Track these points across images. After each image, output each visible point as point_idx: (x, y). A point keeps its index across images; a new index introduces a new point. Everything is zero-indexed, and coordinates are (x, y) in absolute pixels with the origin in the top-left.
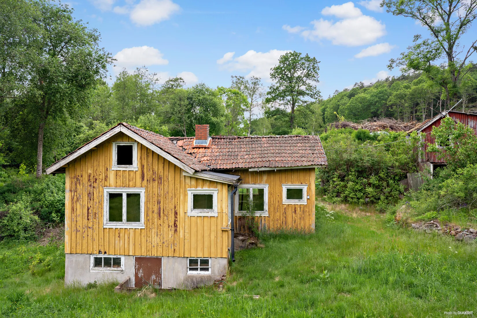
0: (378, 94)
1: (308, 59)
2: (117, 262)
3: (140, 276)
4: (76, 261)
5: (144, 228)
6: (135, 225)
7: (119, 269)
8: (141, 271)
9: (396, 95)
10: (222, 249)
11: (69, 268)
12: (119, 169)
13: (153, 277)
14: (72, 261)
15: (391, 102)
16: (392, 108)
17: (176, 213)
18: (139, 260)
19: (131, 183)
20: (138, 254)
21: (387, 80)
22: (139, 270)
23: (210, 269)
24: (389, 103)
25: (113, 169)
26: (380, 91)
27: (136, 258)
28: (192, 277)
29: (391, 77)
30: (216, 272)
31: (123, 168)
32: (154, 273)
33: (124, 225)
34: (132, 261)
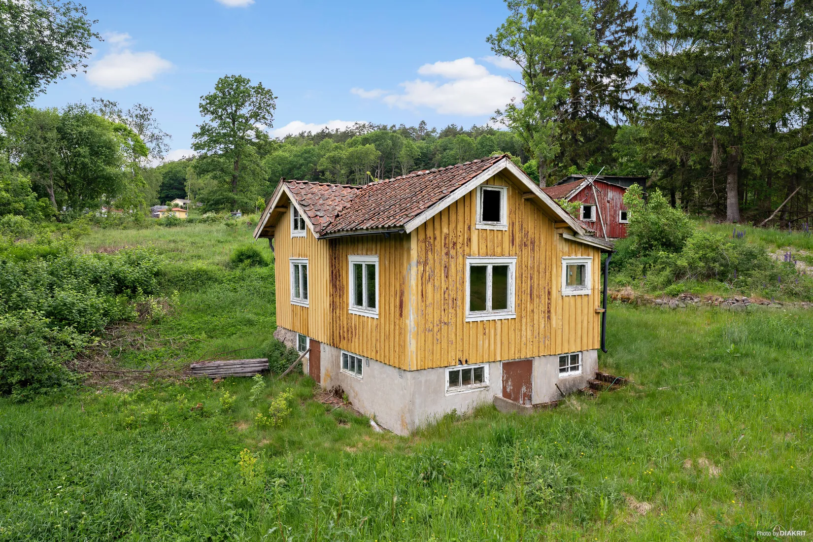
0: (302, 154)
1: (259, 90)
2: (479, 375)
3: (508, 390)
4: (426, 381)
5: (514, 317)
6: (504, 314)
7: (483, 384)
8: (510, 383)
9: (329, 157)
10: (593, 337)
11: (417, 396)
12: (485, 227)
13: (524, 389)
14: (421, 382)
15: (322, 167)
16: (323, 175)
17: (549, 293)
18: (509, 367)
19: (498, 250)
20: (506, 358)
21: (302, 135)
22: (507, 381)
23: (580, 368)
24: (319, 168)
25: (477, 227)
26: (305, 150)
27: (504, 364)
28: (564, 381)
29: (307, 132)
30: (588, 370)
31: (489, 226)
32: (525, 383)
33: (489, 315)
34: (499, 370)
